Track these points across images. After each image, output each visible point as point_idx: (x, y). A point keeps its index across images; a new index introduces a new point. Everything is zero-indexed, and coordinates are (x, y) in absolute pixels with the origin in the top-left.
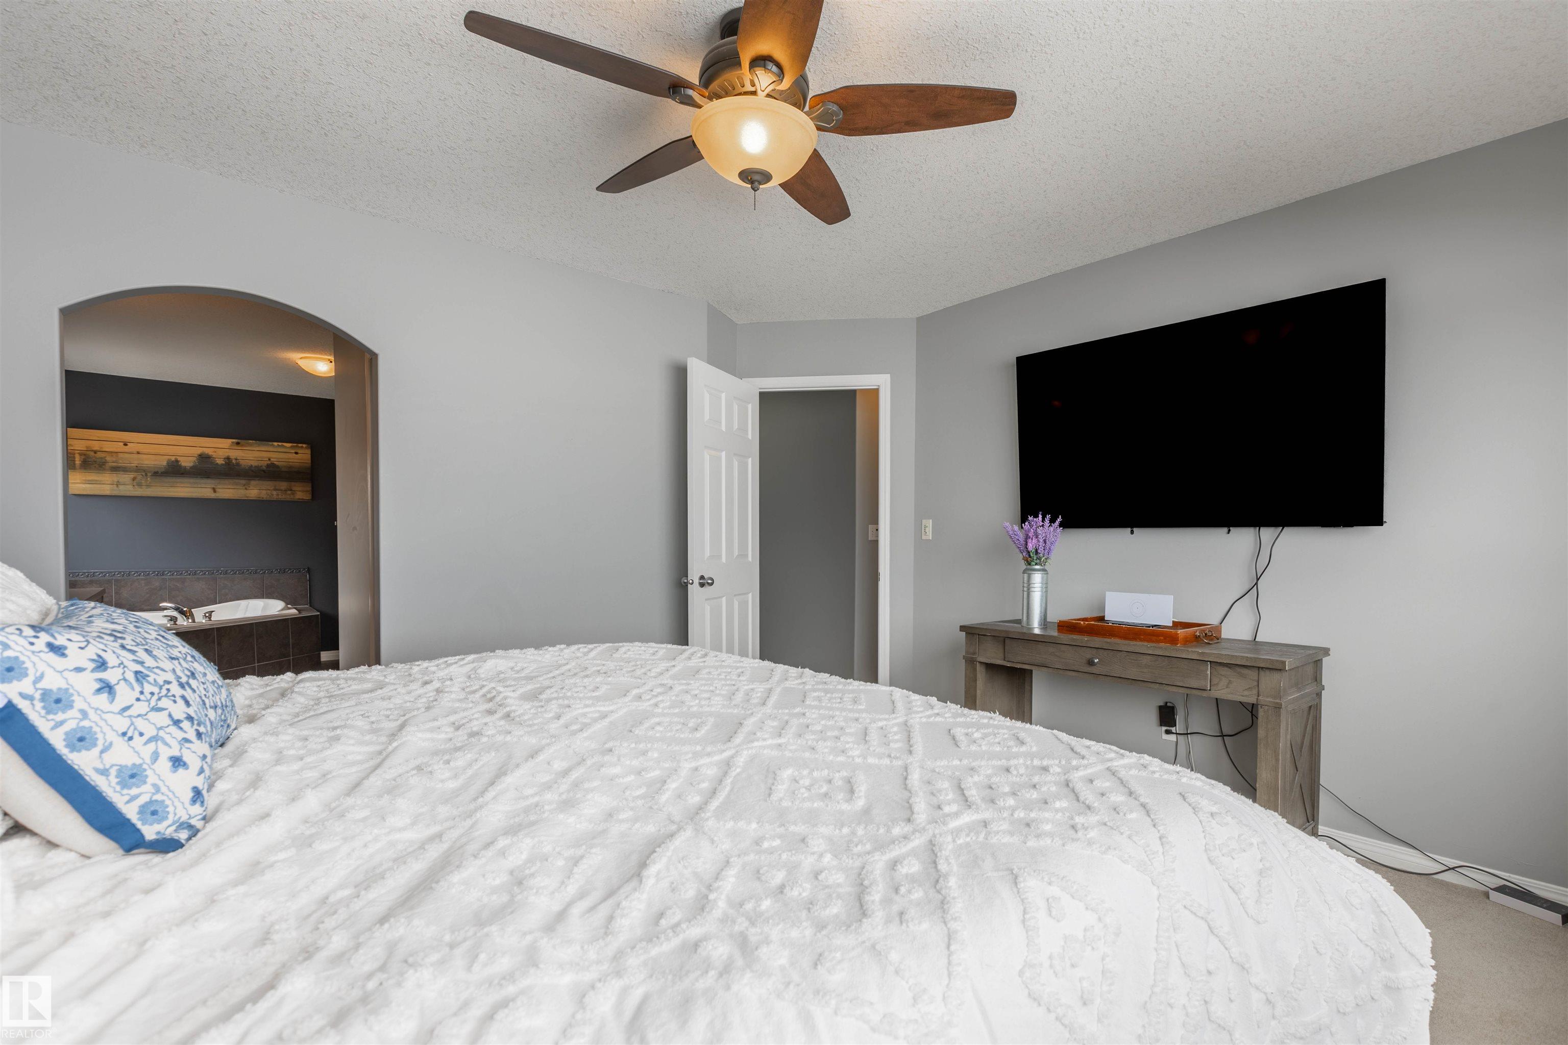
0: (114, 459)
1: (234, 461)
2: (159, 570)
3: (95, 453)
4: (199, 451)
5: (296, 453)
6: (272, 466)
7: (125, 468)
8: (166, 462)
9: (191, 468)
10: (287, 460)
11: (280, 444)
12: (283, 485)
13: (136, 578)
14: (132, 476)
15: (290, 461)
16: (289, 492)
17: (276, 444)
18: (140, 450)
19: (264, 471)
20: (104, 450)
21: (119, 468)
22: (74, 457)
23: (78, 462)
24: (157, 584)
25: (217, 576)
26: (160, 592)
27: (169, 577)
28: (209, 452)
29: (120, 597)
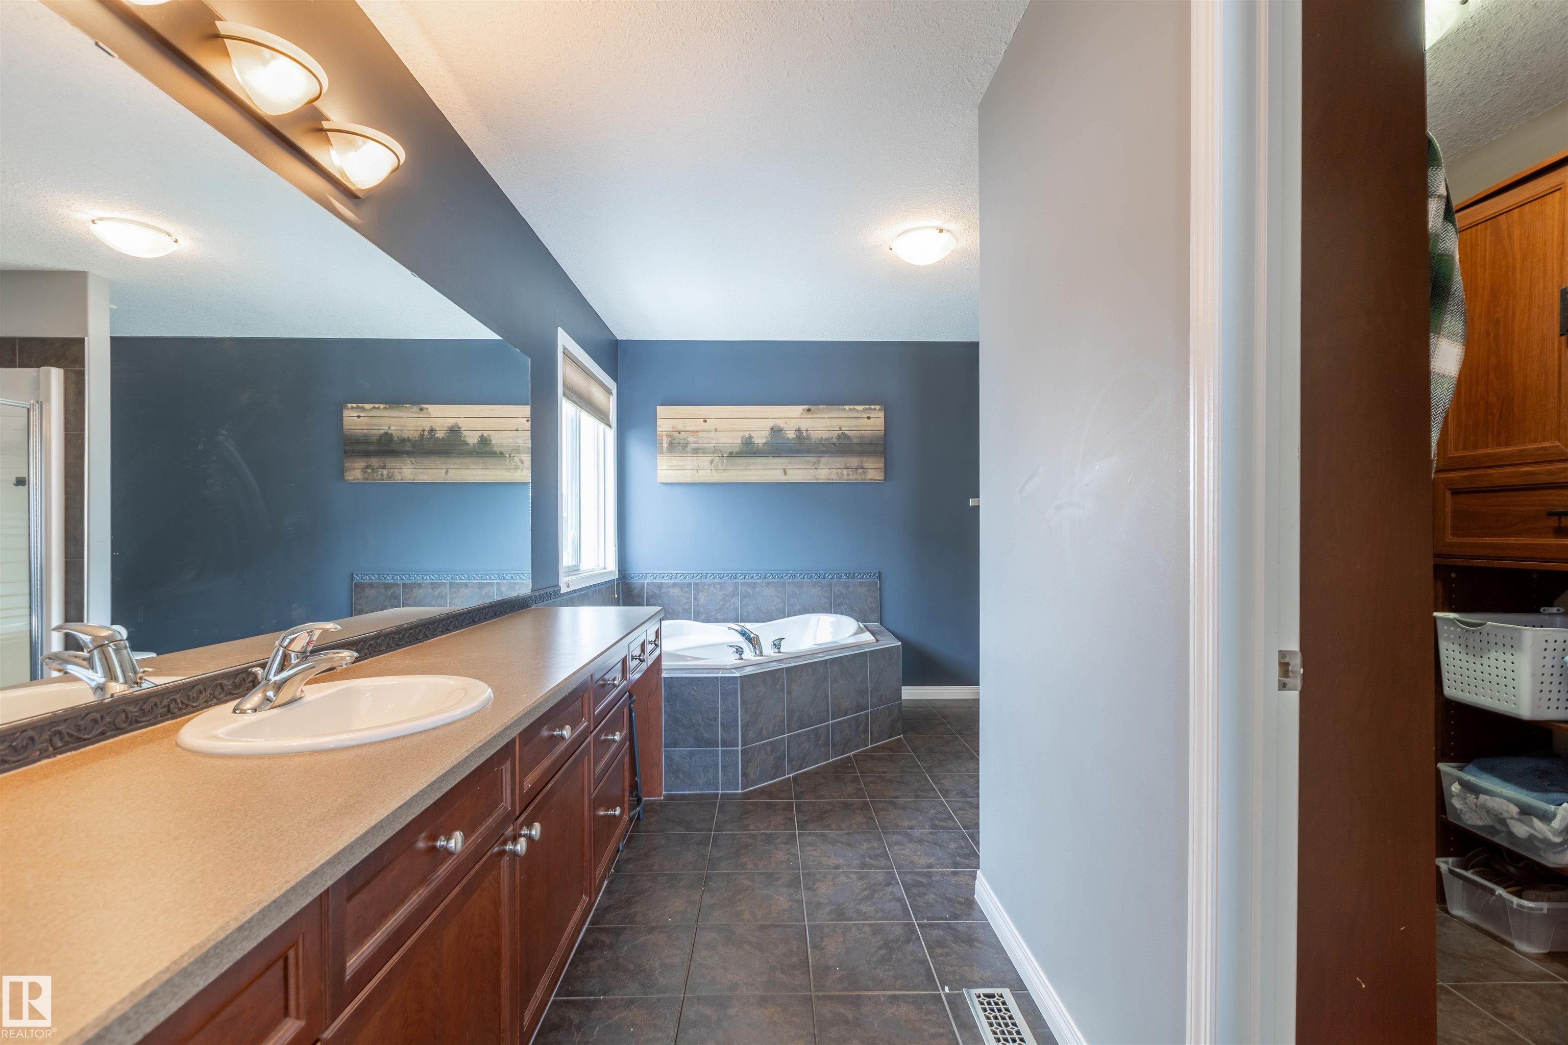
0: (695, 440)
1: (804, 434)
2: (732, 572)
3: (680, 433)
4: (770, 423)
5: (869, 418)
6: (843, 436)
7: (704, 449)
8: (740, 440)
9: (764, 444)
10: (859, 429)
11: (852, 407)
12: (854, 461)
13: (712, 581)
15: (862, 429)
16: (860, 471)
17: (847, 407)
18: (718, 428)
19: (834, 444)
20: (687, 429)
21: (699, 449)
22: (662, 440)
23: (665, 445)
24: (731, 589)
25: (786, 581)
26: (733, 600)
27: (741, 581)
28: (780, 423)
29: (698, 604)
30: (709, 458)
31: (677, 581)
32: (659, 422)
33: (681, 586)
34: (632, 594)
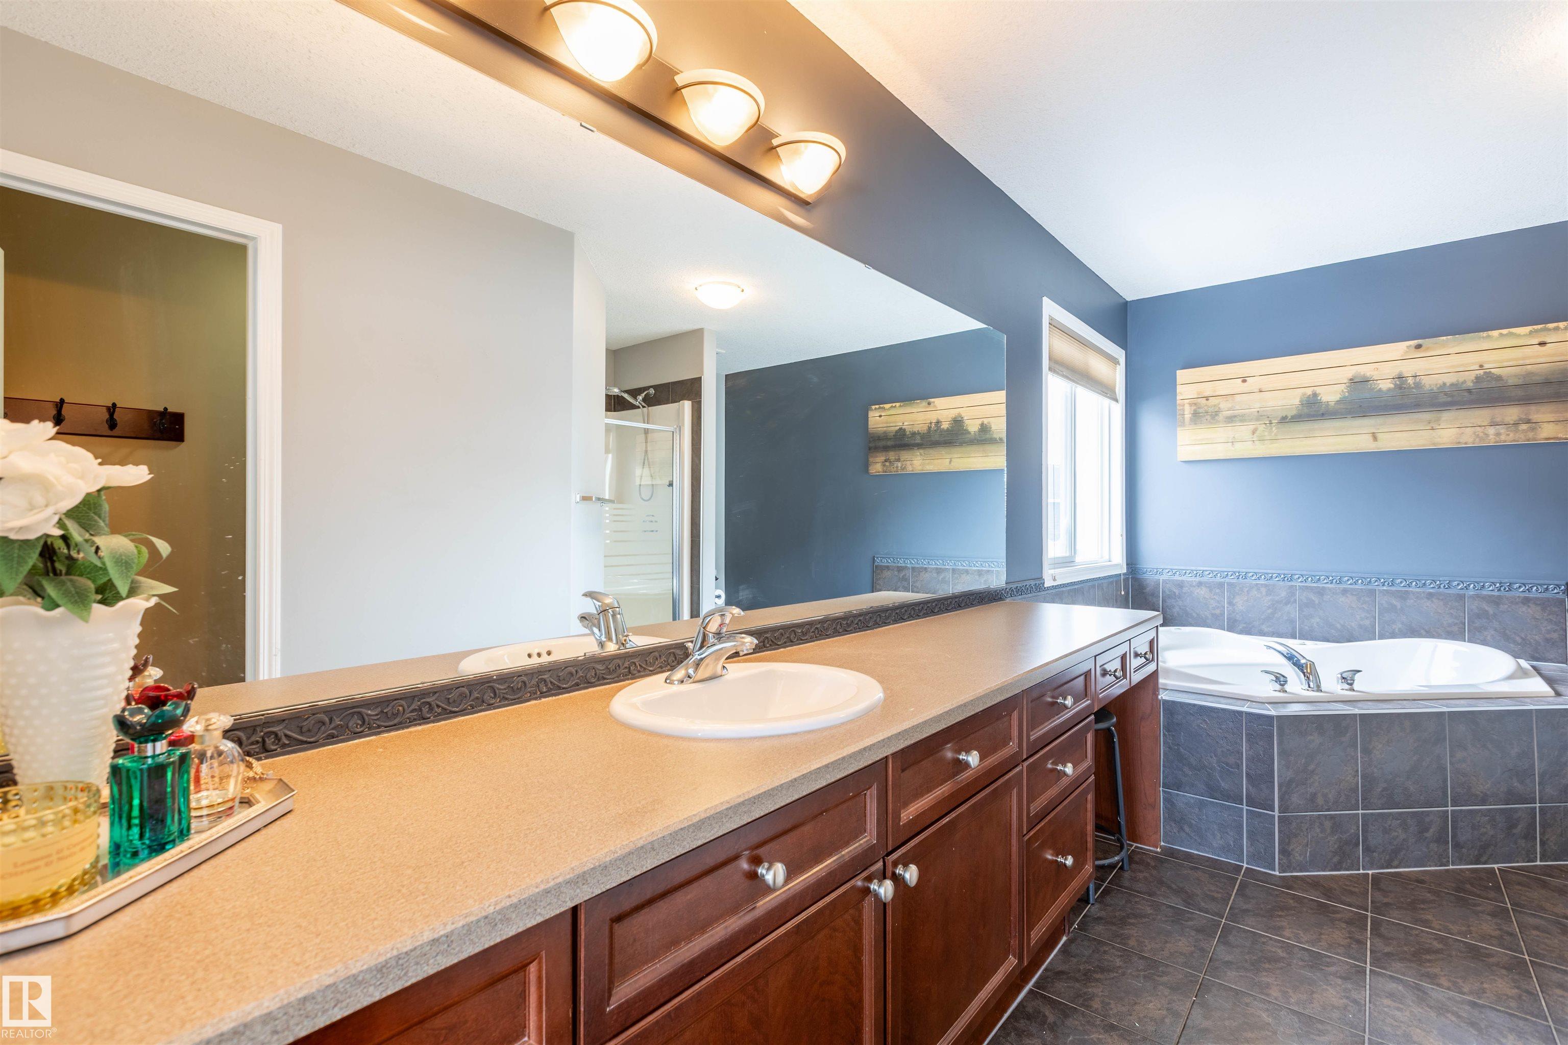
0: (1230, 406)
1: (1410, 381)
2: (1286, 572)
3: (1207, 400)
4: (1350, 372)
5: (1543, 344)
6: (1486, 378)
7: (1243, 415)
8: (1299, 399)
9: (1338, 402)
10: (1523, 363)
11: (1506, 331)
12: (1511, 413)
13: (1254, 582)
14: (1252, 427)
15: (1529, 362)
16: (1524, 427)
17: (1496, 333)
18: (1264, 388)
19: (1469, 391)
20: (1217, 394)
21: (1235, 416)
22: (1183, 410)
23: (1188, 416)
24: (1283, 594)
25: (1377, 588)
26: (1288, 608)
27: (1300, 584)
28: (1367, 371)
29: (1234, 609)
30: (1250, 426)
31: (1205, 579)
32: (1179, 389)
33: (1210, 586)
34: (1144, 591)
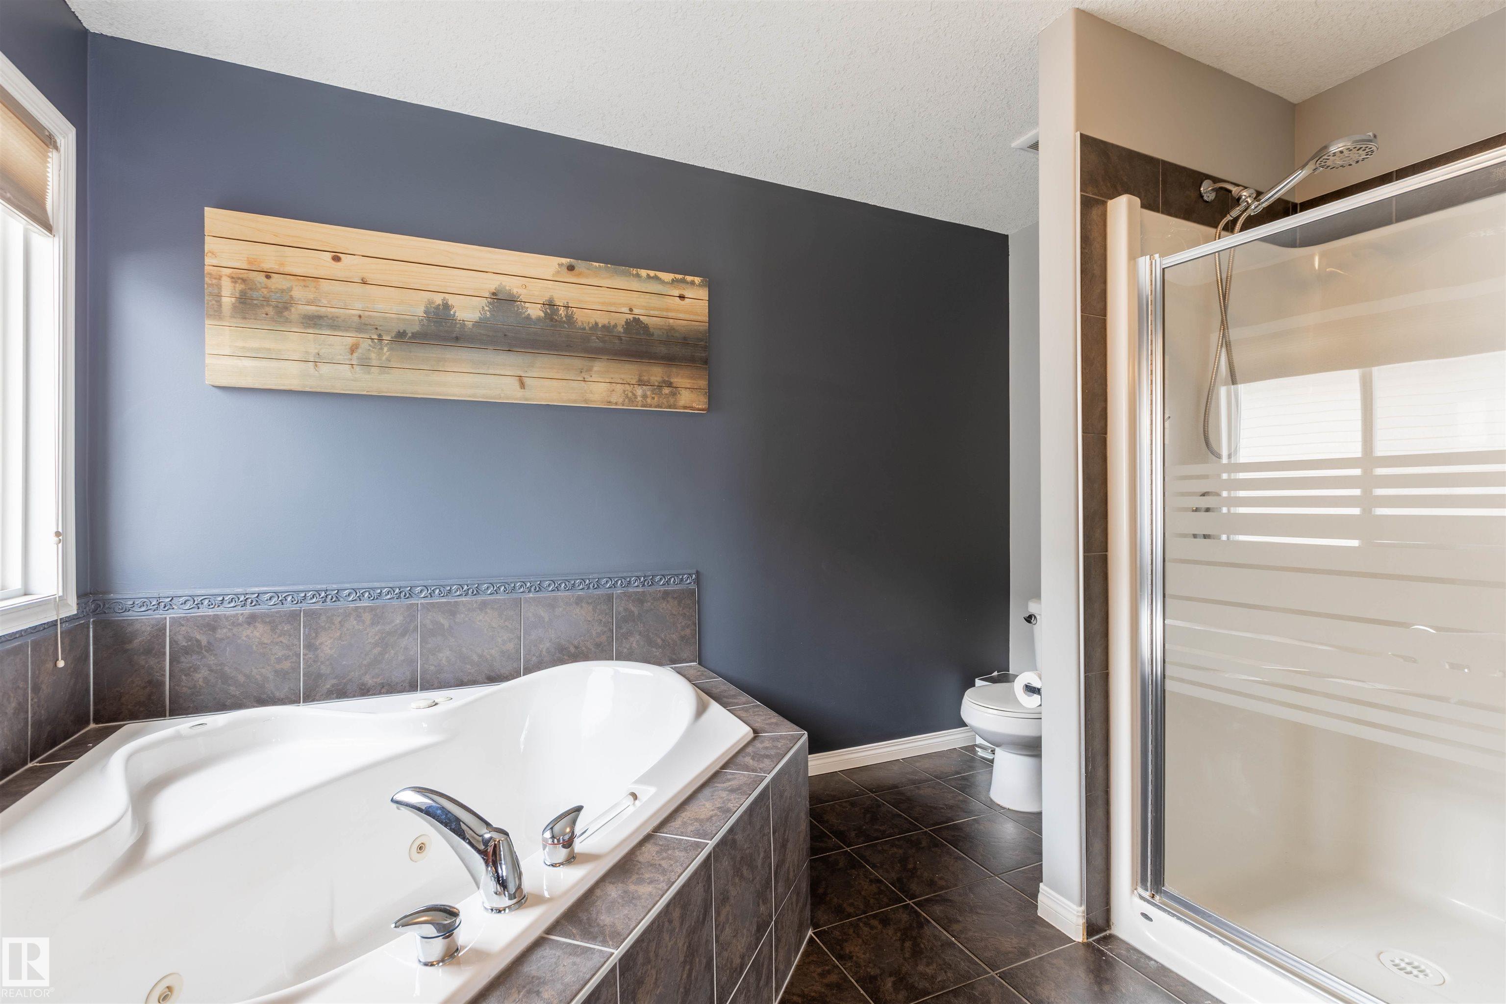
0: (311, 296)
1: (562, 312)
2: (402, 584)
3: (268, 277)
4: (492, 283)
5: (682, 297)
6: (635, 326)
7: (334, 318)
8: (422, 309)
9: (477, 324)
10: (665, 314)
11: (652, 273)
12: (656, 373)
13: (352, 605)
14: (350, 341)
15: (671, 314)
16: (666, 390)
17: (643, 273)
18: (370, 278)
19: (619, 338)
20: (288, 269)
21: (320, 317)
22: (219, 287)
23: (228, 300)
24: (398, 620)
25: (523, 596)
26: (404, 642)
27: (423, 601)
28: (513, 286)
29: (317, 656)
30: (349, 339)
31: (262, 609)
32: (210, 244)
33: (272, 621)
34: (128, 647)
